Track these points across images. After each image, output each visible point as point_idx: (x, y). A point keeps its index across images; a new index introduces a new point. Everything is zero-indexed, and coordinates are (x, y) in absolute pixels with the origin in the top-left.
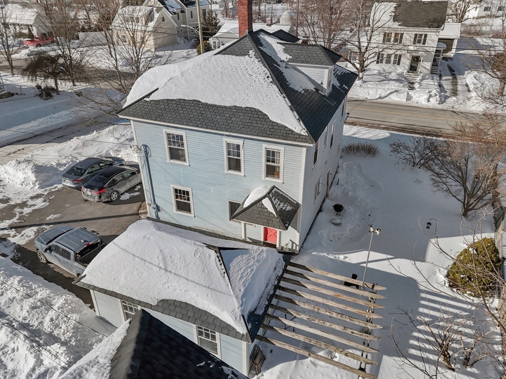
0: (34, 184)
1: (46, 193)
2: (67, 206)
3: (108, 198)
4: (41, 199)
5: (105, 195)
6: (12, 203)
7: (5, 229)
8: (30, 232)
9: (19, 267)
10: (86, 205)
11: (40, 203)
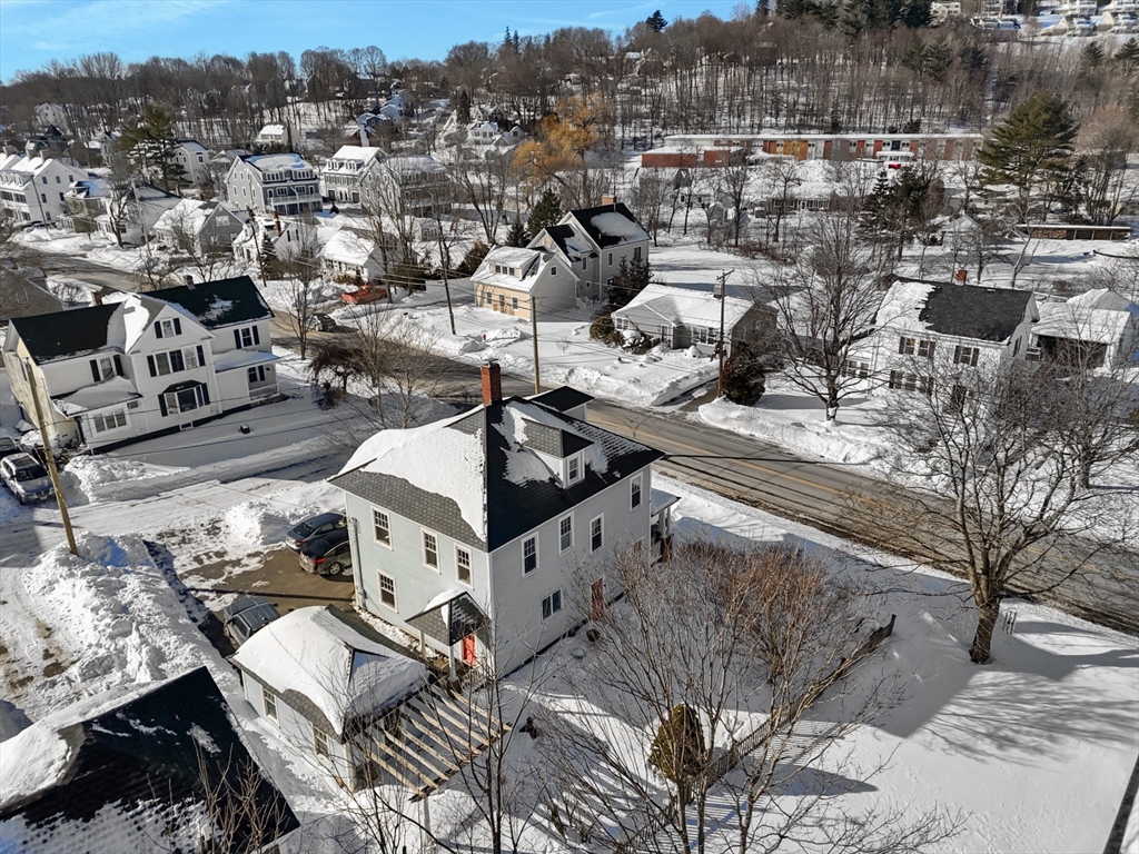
0: (258, 537)
1: (265, 552)
2: (280, 572)
3: (325, 570)
4: (258, 559)
5: (323, 566)
6: (227, 558)
7: (208, 590)
8: (229, 598)
9: (200, 636)
10: (302, 575)
11: (254, 564)
